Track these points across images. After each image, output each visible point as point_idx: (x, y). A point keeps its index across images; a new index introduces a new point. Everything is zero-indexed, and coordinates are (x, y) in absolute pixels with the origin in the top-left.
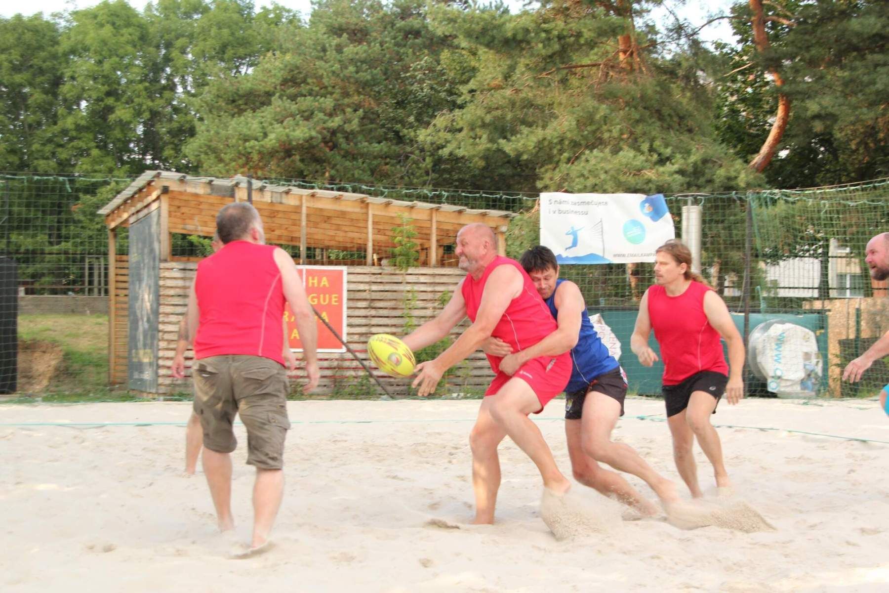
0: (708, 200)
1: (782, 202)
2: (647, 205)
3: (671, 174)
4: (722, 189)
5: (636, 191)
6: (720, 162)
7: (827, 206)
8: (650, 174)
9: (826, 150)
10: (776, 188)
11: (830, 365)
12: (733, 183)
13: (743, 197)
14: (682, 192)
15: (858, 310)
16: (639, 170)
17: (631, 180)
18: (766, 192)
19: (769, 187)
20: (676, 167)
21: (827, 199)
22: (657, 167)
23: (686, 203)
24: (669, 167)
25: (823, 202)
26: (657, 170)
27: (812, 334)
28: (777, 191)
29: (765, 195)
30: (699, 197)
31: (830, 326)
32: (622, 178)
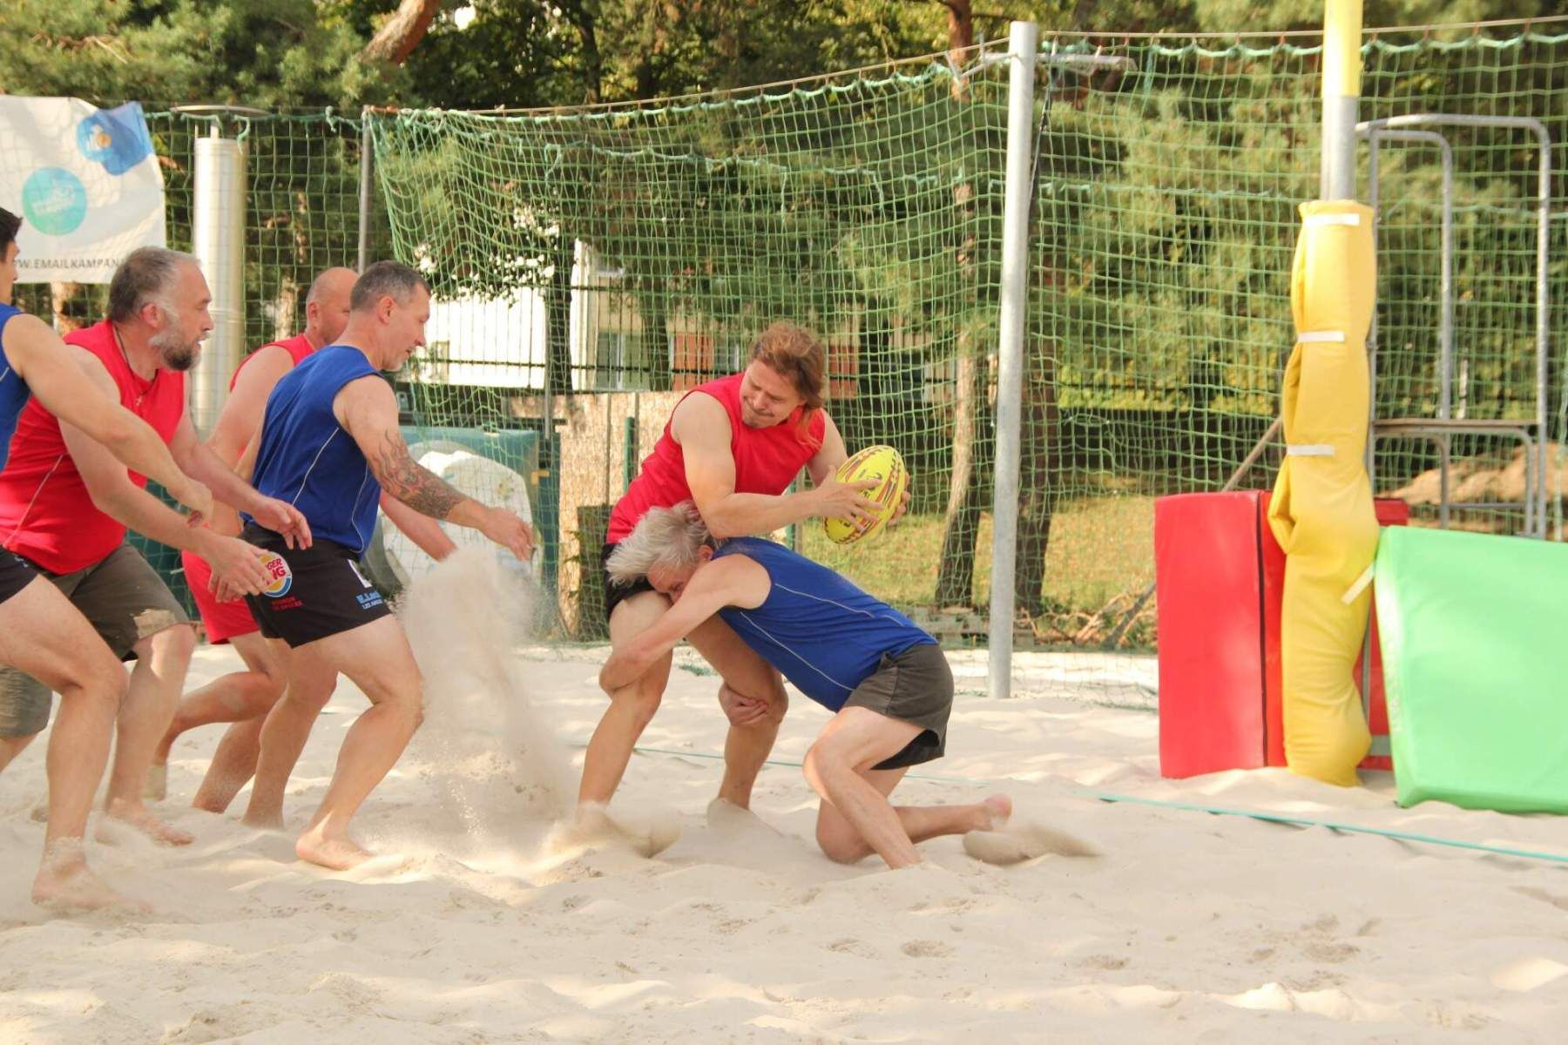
0: (259, 127)
1: (452, 142)
2: (96, 129)
3: (168, 51)
4: (299, 99)
5: (68, 91)
6: (294, 29)
7: (560, 156)
8: (109, 49)
9: (564, 14)
10: (436, 105)
11: (561, 559)
12: (327, 87)
13: (351, 122)
14: (195, 101)
15: (633, 423)
16: (80, 37)
17: (56, 61)
18: (408, 116)
19: (419, 101)
20: (178, 32)
21: (560, 140)
22: (127, 30)
23: (205, 132)
24: (158, 34)
25: (548, 146)
26: (128, 39)
27: (519, 480)
28: (435, 112)
29: (407, 122)
30: (236, 117)
31: (564, 461)
32: (30, 53)
